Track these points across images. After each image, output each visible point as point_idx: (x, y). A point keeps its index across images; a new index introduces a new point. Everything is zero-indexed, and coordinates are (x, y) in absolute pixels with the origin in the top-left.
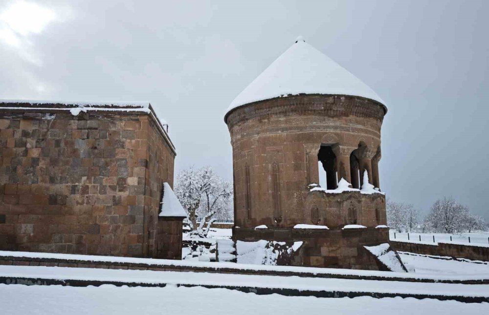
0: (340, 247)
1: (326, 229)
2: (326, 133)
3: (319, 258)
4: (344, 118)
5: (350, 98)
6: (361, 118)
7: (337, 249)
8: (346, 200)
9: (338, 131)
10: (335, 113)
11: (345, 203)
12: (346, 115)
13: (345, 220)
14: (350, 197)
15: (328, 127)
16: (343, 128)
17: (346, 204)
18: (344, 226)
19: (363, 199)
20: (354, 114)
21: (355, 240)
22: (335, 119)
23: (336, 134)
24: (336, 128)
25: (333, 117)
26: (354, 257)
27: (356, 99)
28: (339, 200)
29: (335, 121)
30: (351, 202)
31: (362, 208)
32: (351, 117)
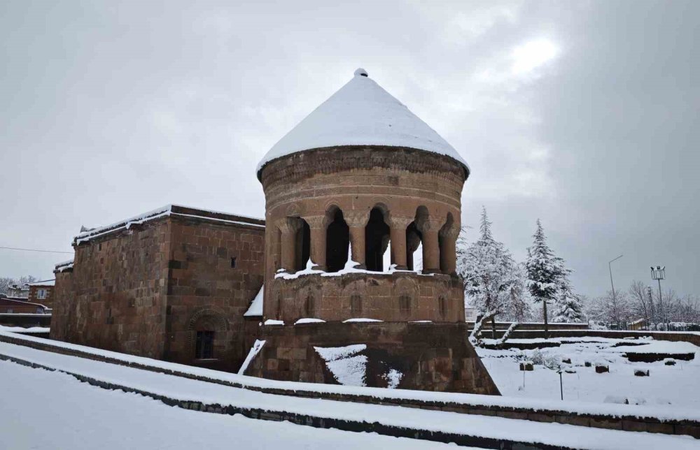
0: (292, 348)
1: (281, 325)
2: (289, 204)
3: (275, 361)
4: (308, 180)
5: (310, 153)
6: (332, 175)
7: (290, 350)
8: (303, 287)
9: (300, 199)
10: (298, 177)
11: (301, 291)
12: (310, 176)
13: (300, 312)
14: (309, 282)
15: (291, 196)
16: (304, 193)
17: (303, 292)
18: (297, 320)
19: (325, 284)
20: (321, 171)
21: (306, 338)
22: (299, 183)
23: (299, 203)
24: (298, 195)
25: (296, 182)
26: (303, 360)
27: (319, 152)
28: (295, 287)
29: (297, 187)
30: (310, 289)
31: (322, 295)
32: (318, 177)
